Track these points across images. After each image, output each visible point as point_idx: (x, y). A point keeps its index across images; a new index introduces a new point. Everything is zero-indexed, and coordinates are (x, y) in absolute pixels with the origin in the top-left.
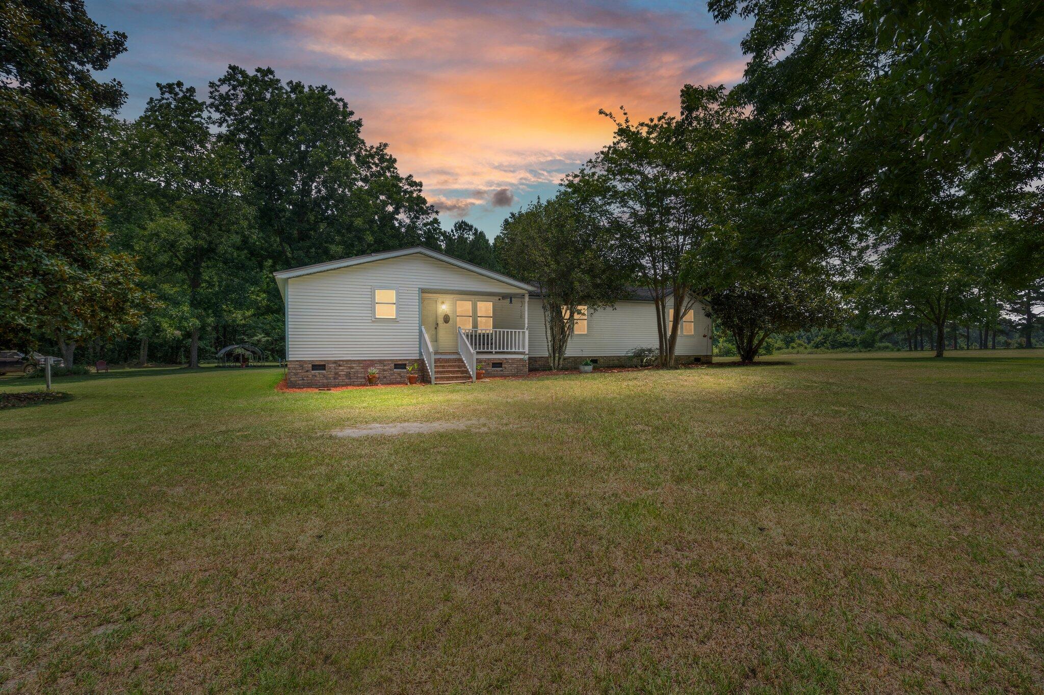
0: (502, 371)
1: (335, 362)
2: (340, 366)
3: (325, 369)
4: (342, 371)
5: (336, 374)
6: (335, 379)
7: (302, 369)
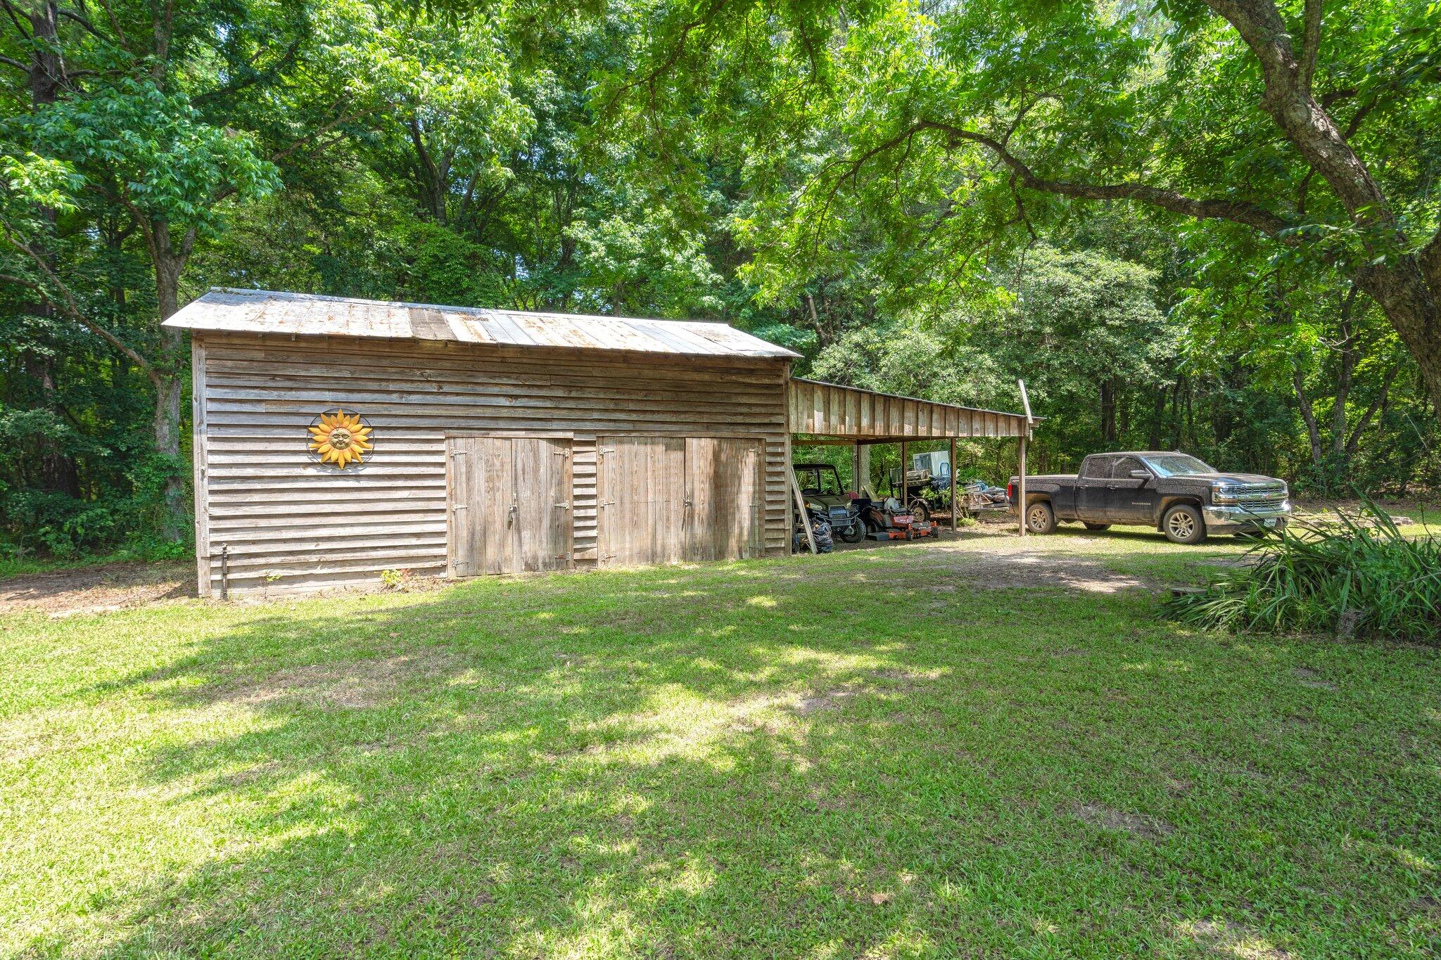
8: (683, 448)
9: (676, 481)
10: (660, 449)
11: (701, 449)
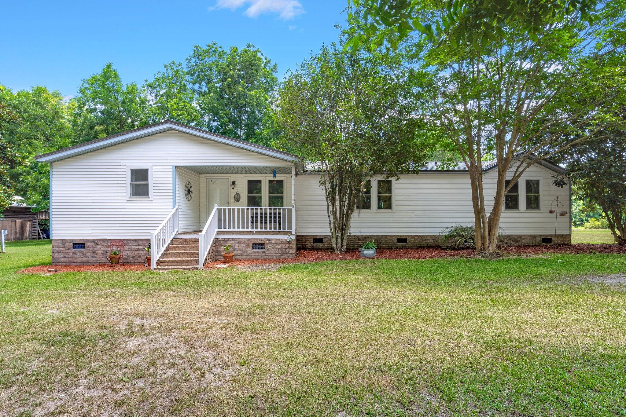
0: (264, 252)
1: (93, 241)
2: (97, 244)
3: (84, 248)
4: (99, 249)
5: (94, 252)
6: (93, 257)
7: (64, 247)
8: (15, 221)
9: (13, 227)
10: (10, 222)
11: (19, 222)
